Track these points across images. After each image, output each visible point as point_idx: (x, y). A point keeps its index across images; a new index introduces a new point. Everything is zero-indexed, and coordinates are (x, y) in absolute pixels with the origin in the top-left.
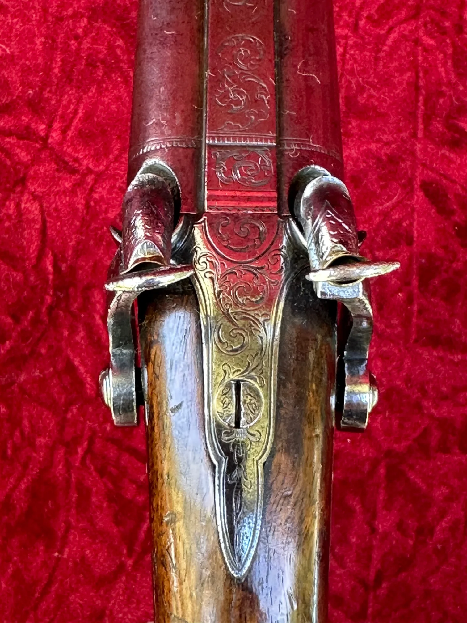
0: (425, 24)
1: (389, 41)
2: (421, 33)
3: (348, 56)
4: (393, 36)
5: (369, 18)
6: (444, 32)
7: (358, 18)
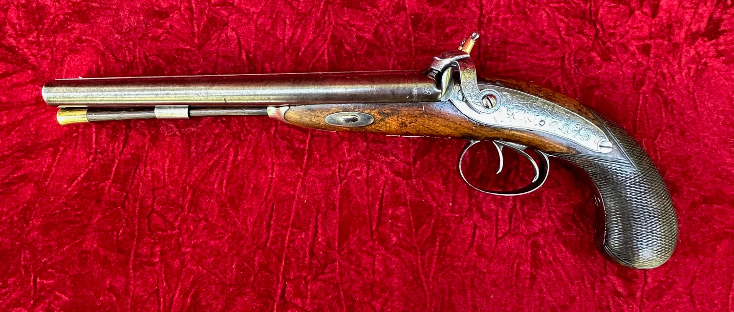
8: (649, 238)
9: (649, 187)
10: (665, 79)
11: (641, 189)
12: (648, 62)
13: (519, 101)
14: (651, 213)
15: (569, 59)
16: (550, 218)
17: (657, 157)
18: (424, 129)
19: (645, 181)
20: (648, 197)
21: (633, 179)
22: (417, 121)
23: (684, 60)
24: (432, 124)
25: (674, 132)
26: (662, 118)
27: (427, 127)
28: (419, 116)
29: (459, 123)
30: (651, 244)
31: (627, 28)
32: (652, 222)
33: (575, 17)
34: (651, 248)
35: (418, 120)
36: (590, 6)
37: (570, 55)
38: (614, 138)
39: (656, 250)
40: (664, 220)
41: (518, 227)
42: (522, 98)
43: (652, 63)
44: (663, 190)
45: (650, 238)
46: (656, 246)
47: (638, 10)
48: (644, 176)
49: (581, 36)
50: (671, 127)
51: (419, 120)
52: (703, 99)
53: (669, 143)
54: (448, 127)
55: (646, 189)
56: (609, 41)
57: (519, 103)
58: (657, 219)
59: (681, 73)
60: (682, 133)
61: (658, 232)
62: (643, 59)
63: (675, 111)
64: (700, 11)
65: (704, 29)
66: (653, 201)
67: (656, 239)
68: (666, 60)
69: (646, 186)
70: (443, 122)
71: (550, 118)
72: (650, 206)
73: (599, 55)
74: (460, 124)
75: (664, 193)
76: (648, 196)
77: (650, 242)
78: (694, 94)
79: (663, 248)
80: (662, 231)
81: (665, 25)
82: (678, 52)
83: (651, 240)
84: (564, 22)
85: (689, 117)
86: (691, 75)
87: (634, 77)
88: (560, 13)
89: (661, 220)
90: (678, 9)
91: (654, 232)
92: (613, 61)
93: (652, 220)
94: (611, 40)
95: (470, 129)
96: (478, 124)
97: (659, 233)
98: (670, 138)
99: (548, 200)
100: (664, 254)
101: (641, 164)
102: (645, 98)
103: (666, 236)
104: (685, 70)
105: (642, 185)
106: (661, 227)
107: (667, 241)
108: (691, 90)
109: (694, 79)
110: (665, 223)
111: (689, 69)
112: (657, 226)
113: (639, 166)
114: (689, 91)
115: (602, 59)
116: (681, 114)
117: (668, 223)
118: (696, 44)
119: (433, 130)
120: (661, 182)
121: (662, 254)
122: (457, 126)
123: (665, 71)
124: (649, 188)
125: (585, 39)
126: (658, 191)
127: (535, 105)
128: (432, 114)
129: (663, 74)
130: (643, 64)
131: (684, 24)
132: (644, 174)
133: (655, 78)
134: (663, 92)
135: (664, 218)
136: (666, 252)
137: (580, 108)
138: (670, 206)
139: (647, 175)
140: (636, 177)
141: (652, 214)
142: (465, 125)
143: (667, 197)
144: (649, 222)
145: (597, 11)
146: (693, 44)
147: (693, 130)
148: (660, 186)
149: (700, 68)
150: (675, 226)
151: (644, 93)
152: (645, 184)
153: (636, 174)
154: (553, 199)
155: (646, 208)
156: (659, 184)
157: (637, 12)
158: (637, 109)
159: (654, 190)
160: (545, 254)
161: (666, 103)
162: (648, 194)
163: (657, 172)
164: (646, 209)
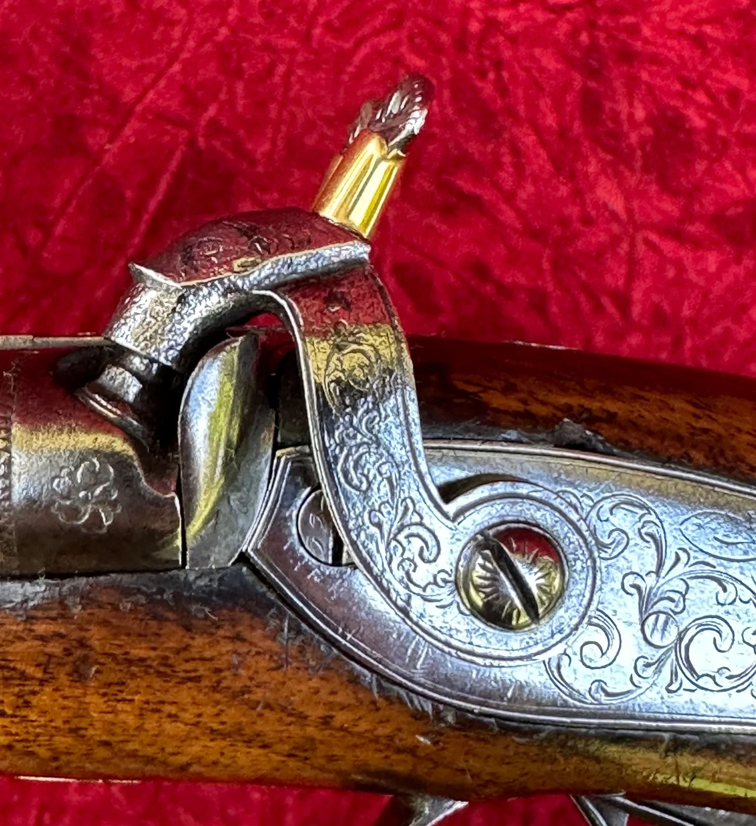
0: (411, 38)
1: (357, 59)
2: (404, 49)
3: (293, 79)
4: (364, 51)
5: (328, 27)
6: (439, 49)
7: (312, 24)
18: (88, 755)
22: (27, 704)
24: (131, 721)
27: (107, 744)
28: (39, 675)
29: (316, 713)
35: (34, 700)
51: (45, 698)
54: (248, 742)
70: (209, 710)
74: (326, 721)
95: (399, 751)
96: (450, 719)
119: (150, 760)
122: (311, 731)
128: (130, 662)
142: (363, 726)
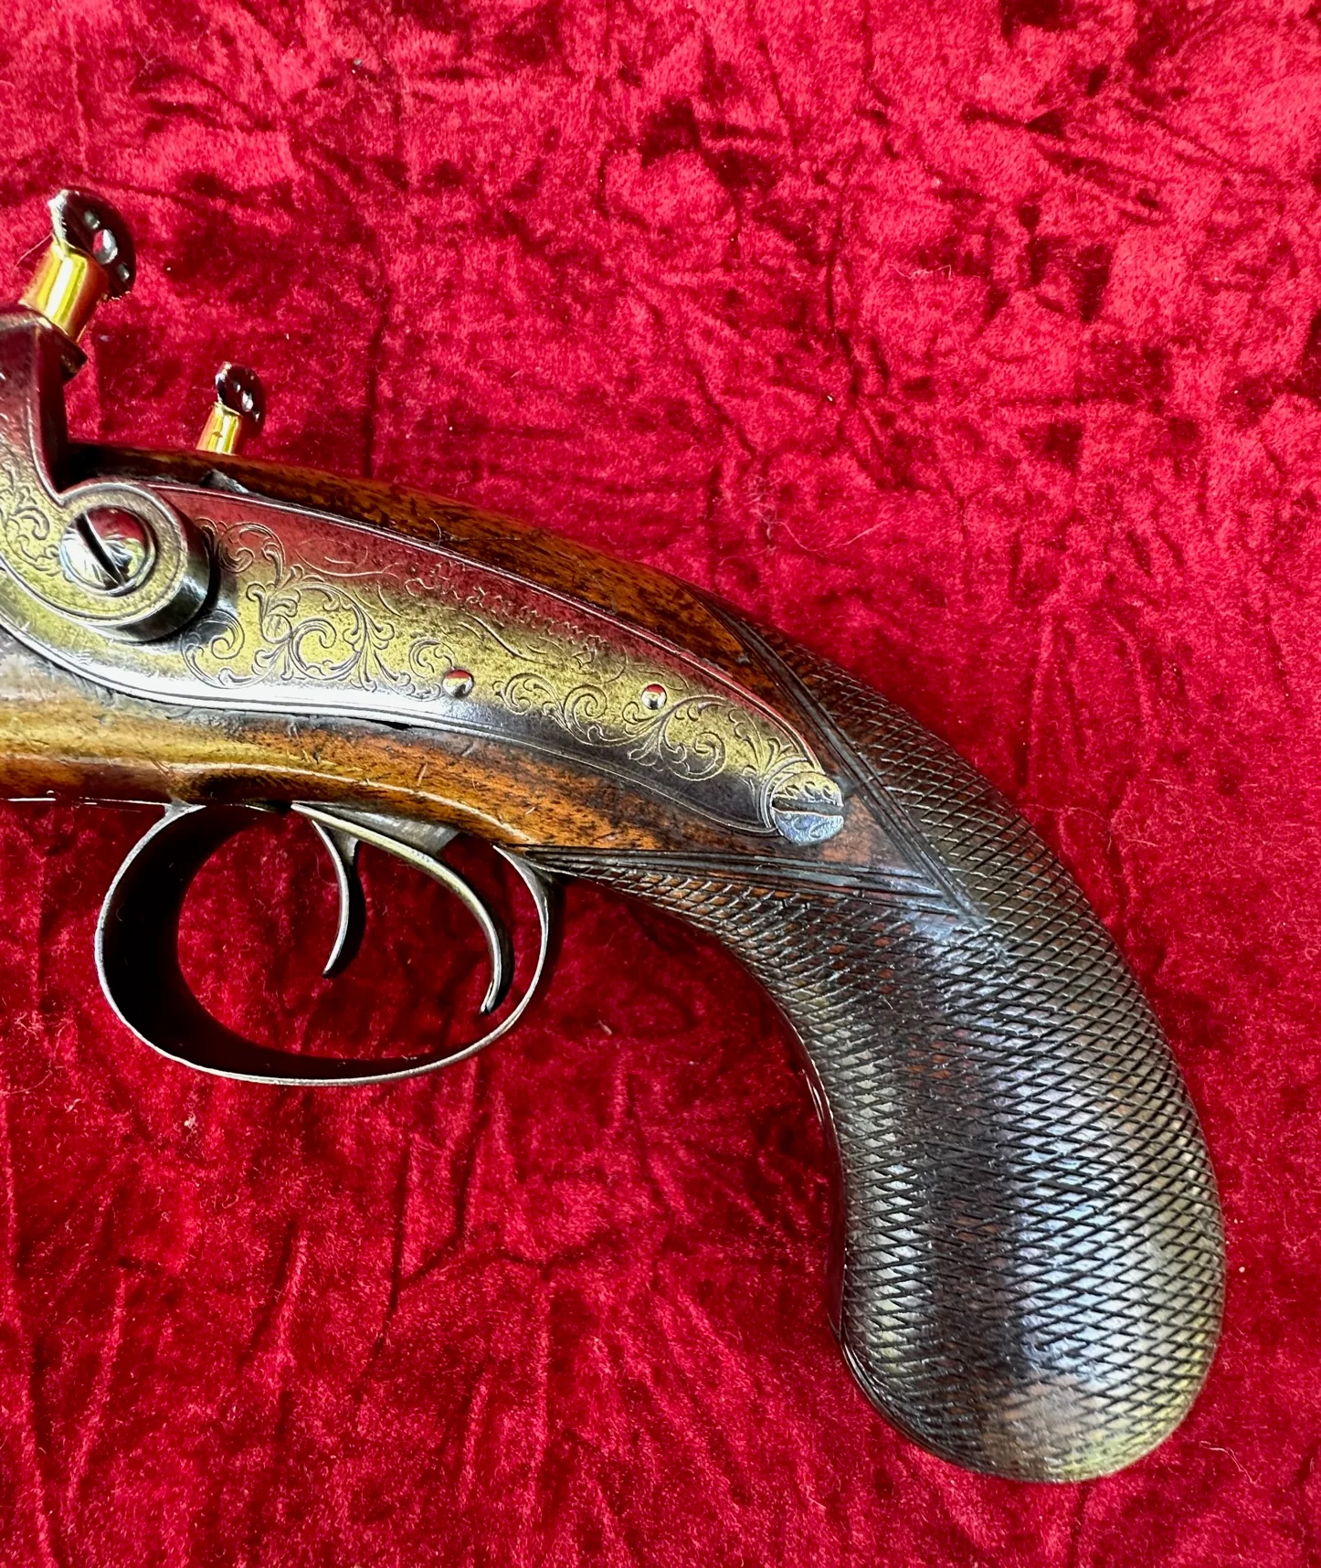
8: (1058, 1320)
9: (1056, 1022)
10: (1144, 561)
11: (1010, 1036)
12: (1069, 492)
13: (329, 566)
14: (1067, 1173)
15: (737, 484)
16: (644, 1176)
17: (1121, 888)
19: (1028, 993)
20: (1049, 1080)
21: (966, 979)
23: (1218, 486)
25: (1190, 779)
26: (1137, 720)
30: (1074, 1354)
31: (982, 360)
32: (1073, 1224)
33: (769, 320)
34: (1073, 1379)
36: (829, 277)
37: (743, 468)
38: (849, 760)
39: (1102, 1394)
40: (1141, 1214)
41: (497, 1227)
42: (342, 553)
43: (1085, 495)
44: (1133, 1040)
45: (1067, 1319)
46: (1102, 1368)
47: (1023, 287)
48: (1021, 962)
49: (790, 394)
50: (1178, 758)
52: (1307, 642)
53: (1174, 828)
55: (1036, 1033)
56: (908, 411)
57: (331, 579)
58: (1099, 1204)
59: (1211, 535)
60: (1228, 784)
61: (1106, 1281)
62: (1051, 480)
63: (1191, 694)
64: (1275, 297)
65: (1297, 365)
66: (1078, 1102)
67: (1096, 1327)
68: (1146, 481)
69: (1032, 1016)
71: (499, 656)
72: (1059, 1130)
73: (864, 466)
75: (1138, 1055)
76: (1045, 1073)
77: (1066, 1345)
78: (1267, 620)
79: (1141, 1381)
80: (1134, 1276)
81: (1138, 350)
82: (1194, 454)
83: (1070, 1336)
84: (721, 343)
85: (1254, 715)
86: (1253, 544)
87: (1015, 553)
88: (705, 309)
89: (1122, 1208)
90: (1185, 291)
91: (1085, 1283)
92: (927, 488)
93: (1075, 1214)
94: (912, 408)
97: (1114, 1288)
98: (1175, 805)
99: (636, 1088)
100: (1146, 1410)
101: (1006, 901)
102: (1061, 635)
103: (1157, 1308)
104: (1226, 524)
105: (1011, 1012)
106: (1124, 1253)
107: (1162, 1333)
108: (1258, 605)
109: (1267, 558)
110: (1145, 1231)
111: (1242, 517)
112: (1101, 1247)
113: (993, 912)
114: (1247, 611)
115: (881, 484)
116: (1219, 702)
117: (1164, 1227)
118: (1266, 422)
120: (1119, 992)
121: (1138, 1413)
123: (1145, 528)
124: (1054, 1031)
125: (803, 403)
126: (1103, 1047)
127: (417, 586)
129: (1137, 545)
130: (1050, 502)
131: (1210, 346)
132: (1020, 954)
133: (1105, 555)
134: (1137, 611)
135: (1140, 1196)
136: (1161, 1400)
137: (673, 607)
138: (1176, 1125)
139: (1041, 958)
140: (978, 969)
141: (1072, 1181)
143: (1157, 1077)
144: (1055, 1225)
145: (857, 297)
146: (1255, 422)
147: (1273, 771)
148: (1111, 1019)
149: (1286, 514)
150: (1203, 1242)
151: (1060, 617)
152: (1030, 1009)
153: (978, 953)
154: (657, 1088)
155: (1035, 1141)
156: (1110, 1003)
157: (1019, 300)
158: (1029, 684)
159: (1082, 1042)
160: (616, 1353)
161: (1153, 659)
162: (1047, 1065)
163: (1097, 942)
164: (1040, 1149)
